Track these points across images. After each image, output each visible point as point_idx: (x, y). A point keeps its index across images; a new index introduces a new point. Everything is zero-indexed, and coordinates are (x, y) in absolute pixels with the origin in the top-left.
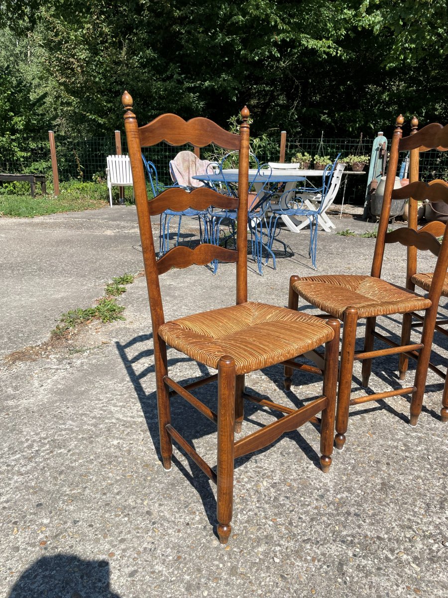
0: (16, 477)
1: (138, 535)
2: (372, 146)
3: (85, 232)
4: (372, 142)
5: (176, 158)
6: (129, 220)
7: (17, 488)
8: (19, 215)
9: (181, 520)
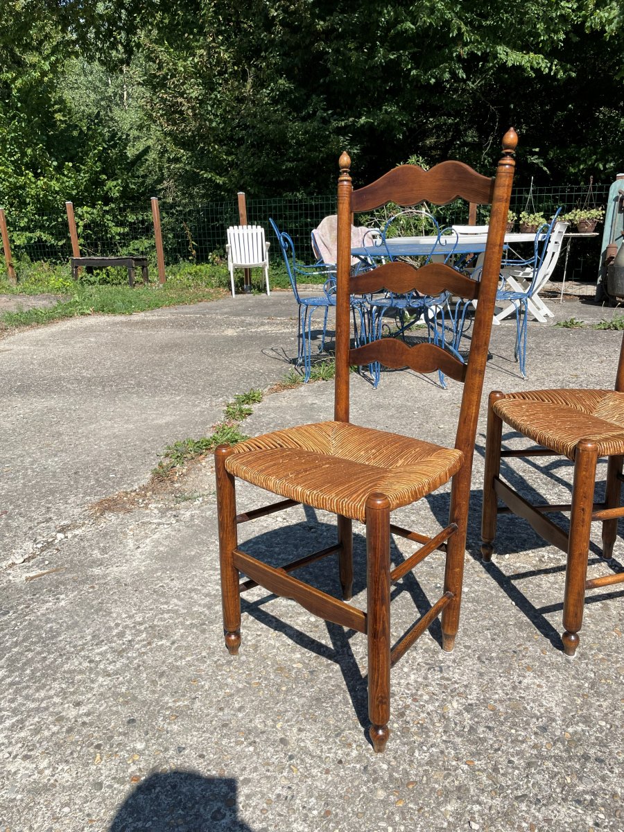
0: (101, 679)
1: (269, 774)
2: (607, 195)
3: (198, 332)
4: (608, 189)
5: (320, 226)
6: (258, 315)
7: (101, 694)
8: (113, 312)
9: (331, 755)
